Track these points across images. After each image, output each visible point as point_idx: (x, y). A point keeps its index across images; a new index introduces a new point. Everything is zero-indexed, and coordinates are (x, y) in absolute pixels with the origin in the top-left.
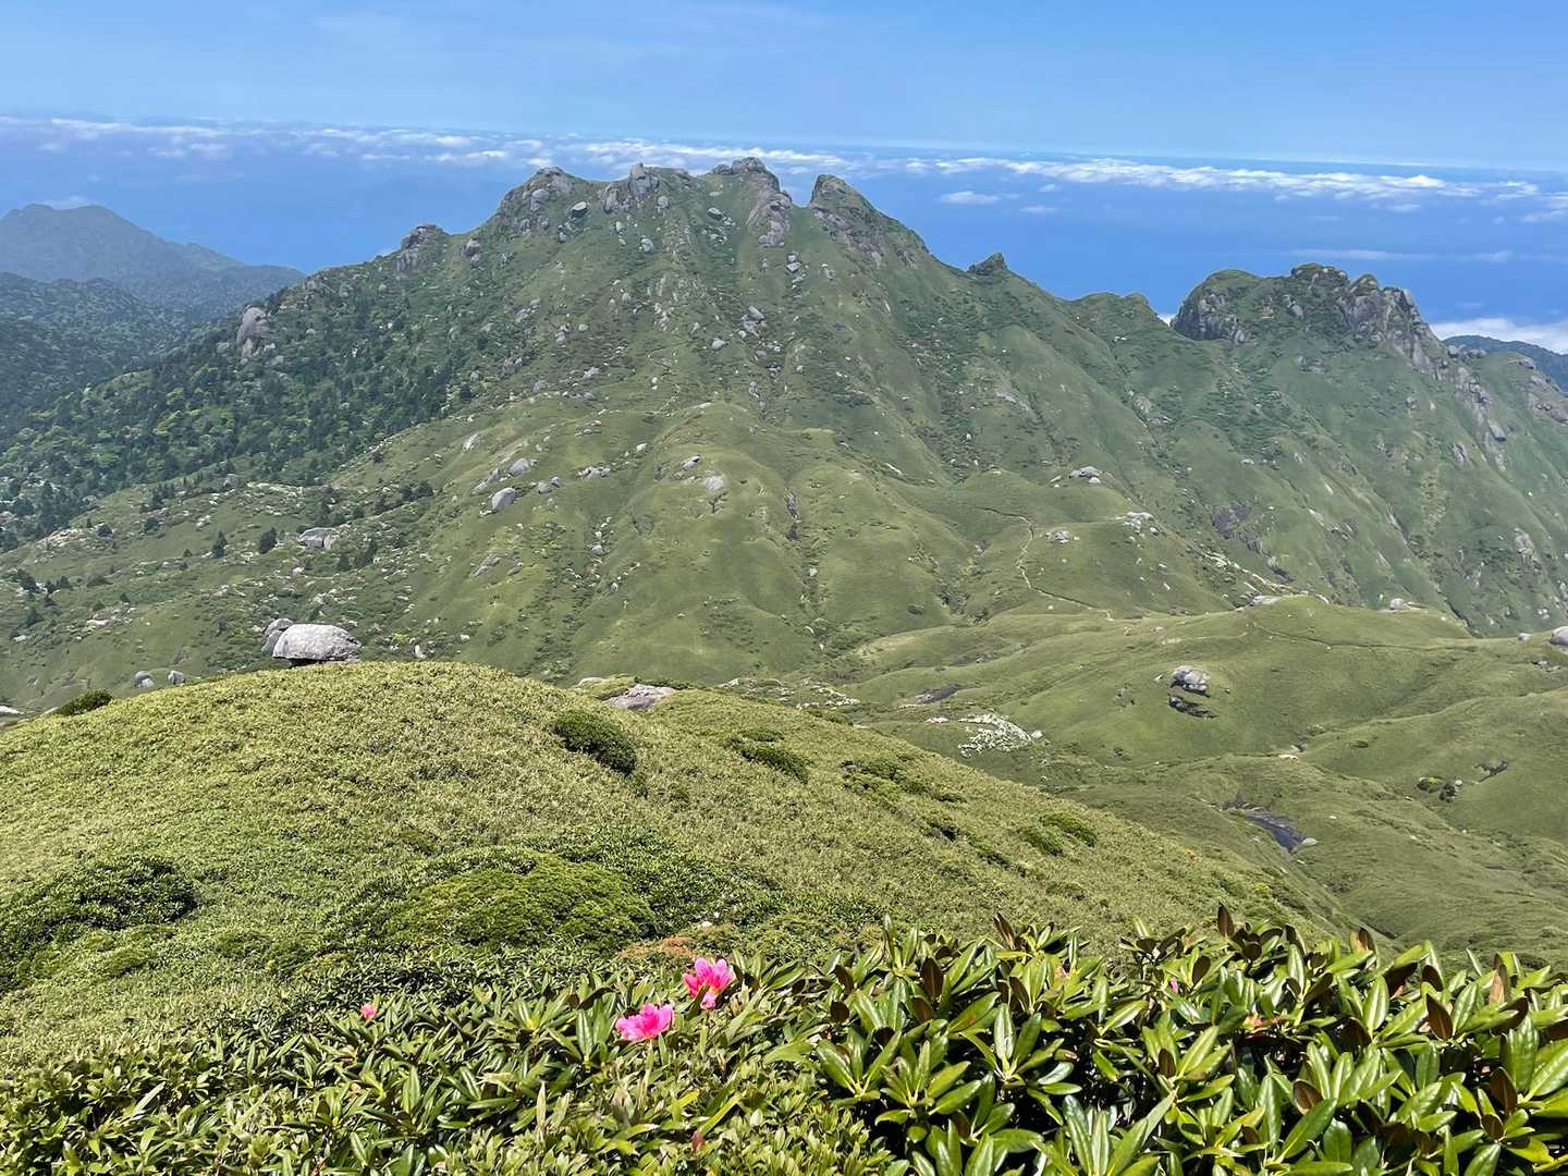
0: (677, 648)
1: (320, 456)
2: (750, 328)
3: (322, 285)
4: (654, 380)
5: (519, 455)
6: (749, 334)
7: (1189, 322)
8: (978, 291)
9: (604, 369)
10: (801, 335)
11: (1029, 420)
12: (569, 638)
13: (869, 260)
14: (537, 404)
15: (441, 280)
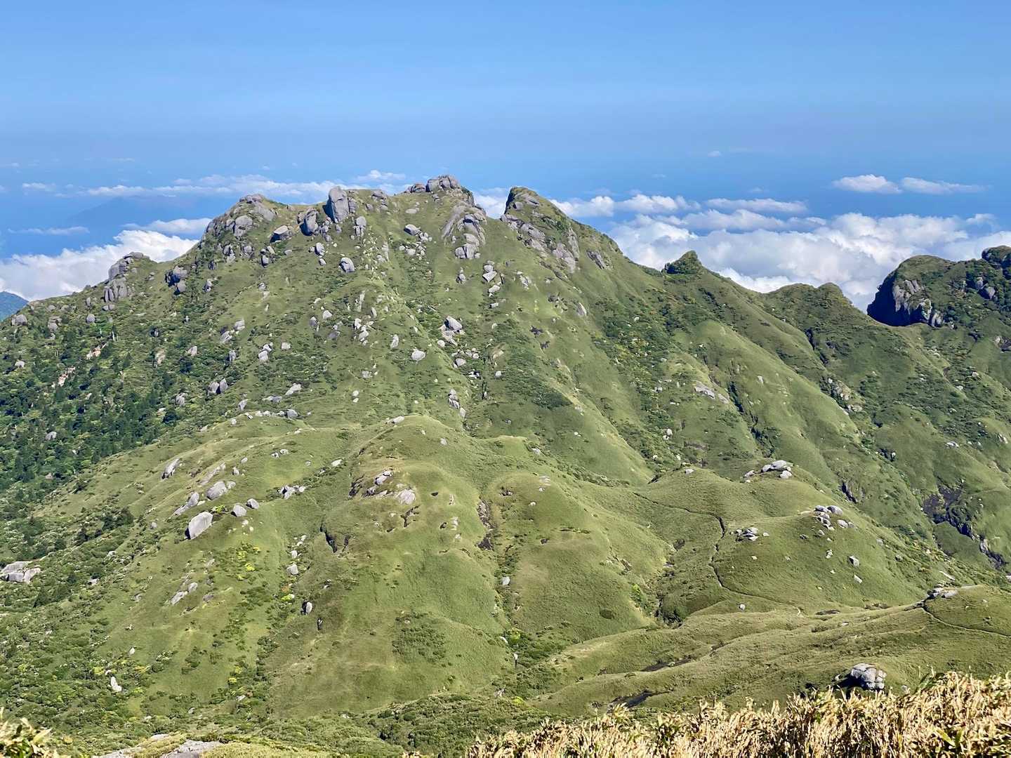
0: (370, 665)
1: (25, 488)
2: (449, 338)
3: (31, 318)
4: (356, 393)
5: (216, 478)
6: (448, 343)
7: (883, 307)
8: (673, 287)
9: (305, 386)
10: (499, 341)
11: (728, 413)
12: (263, 661)
13: (563, 265)
14: (239, 425)
15: (147, 307)
